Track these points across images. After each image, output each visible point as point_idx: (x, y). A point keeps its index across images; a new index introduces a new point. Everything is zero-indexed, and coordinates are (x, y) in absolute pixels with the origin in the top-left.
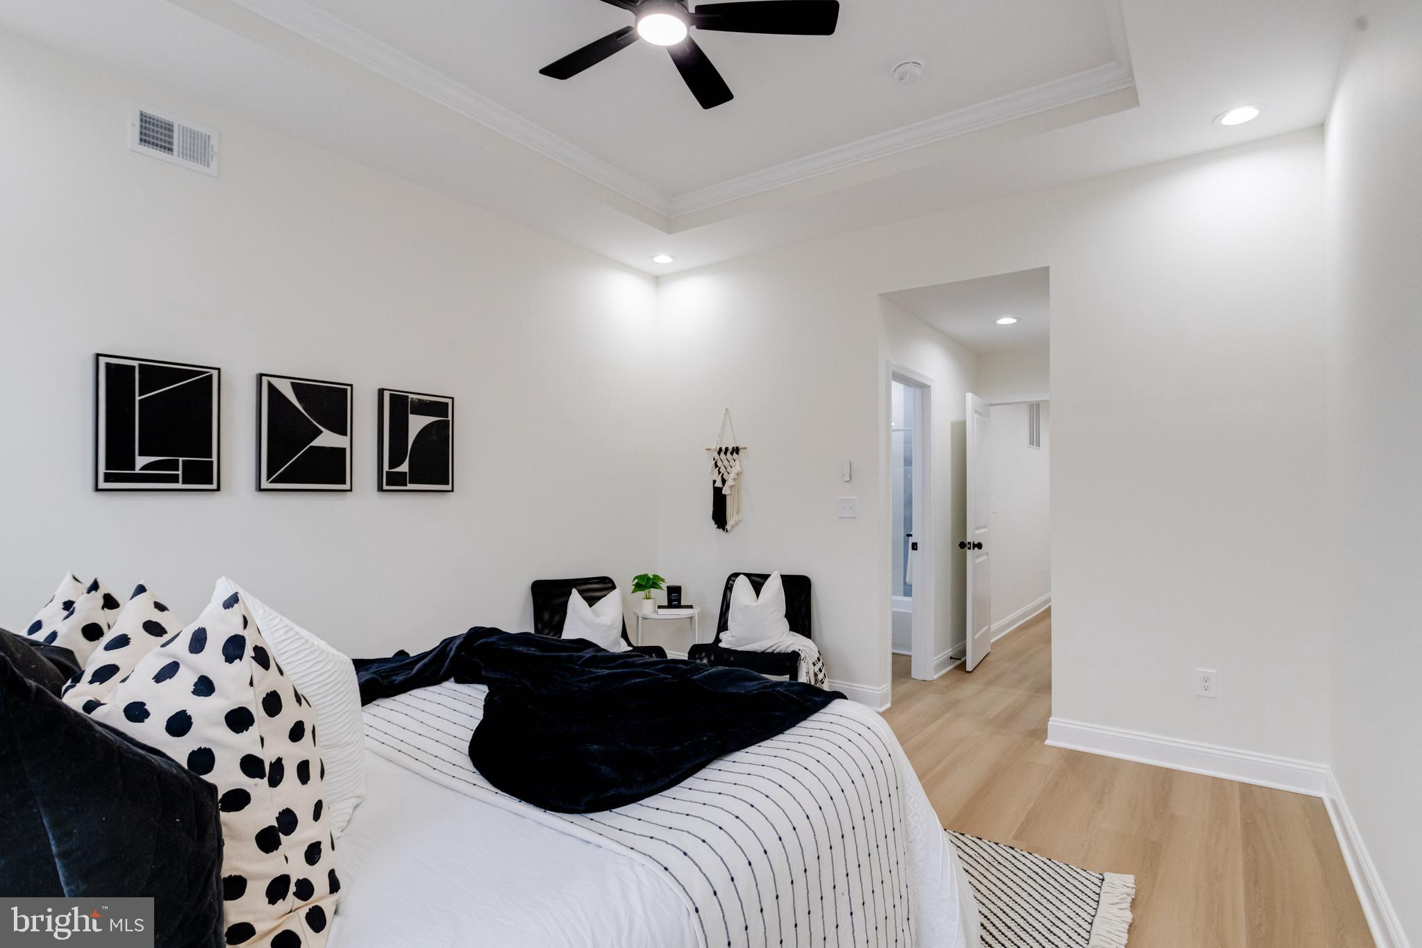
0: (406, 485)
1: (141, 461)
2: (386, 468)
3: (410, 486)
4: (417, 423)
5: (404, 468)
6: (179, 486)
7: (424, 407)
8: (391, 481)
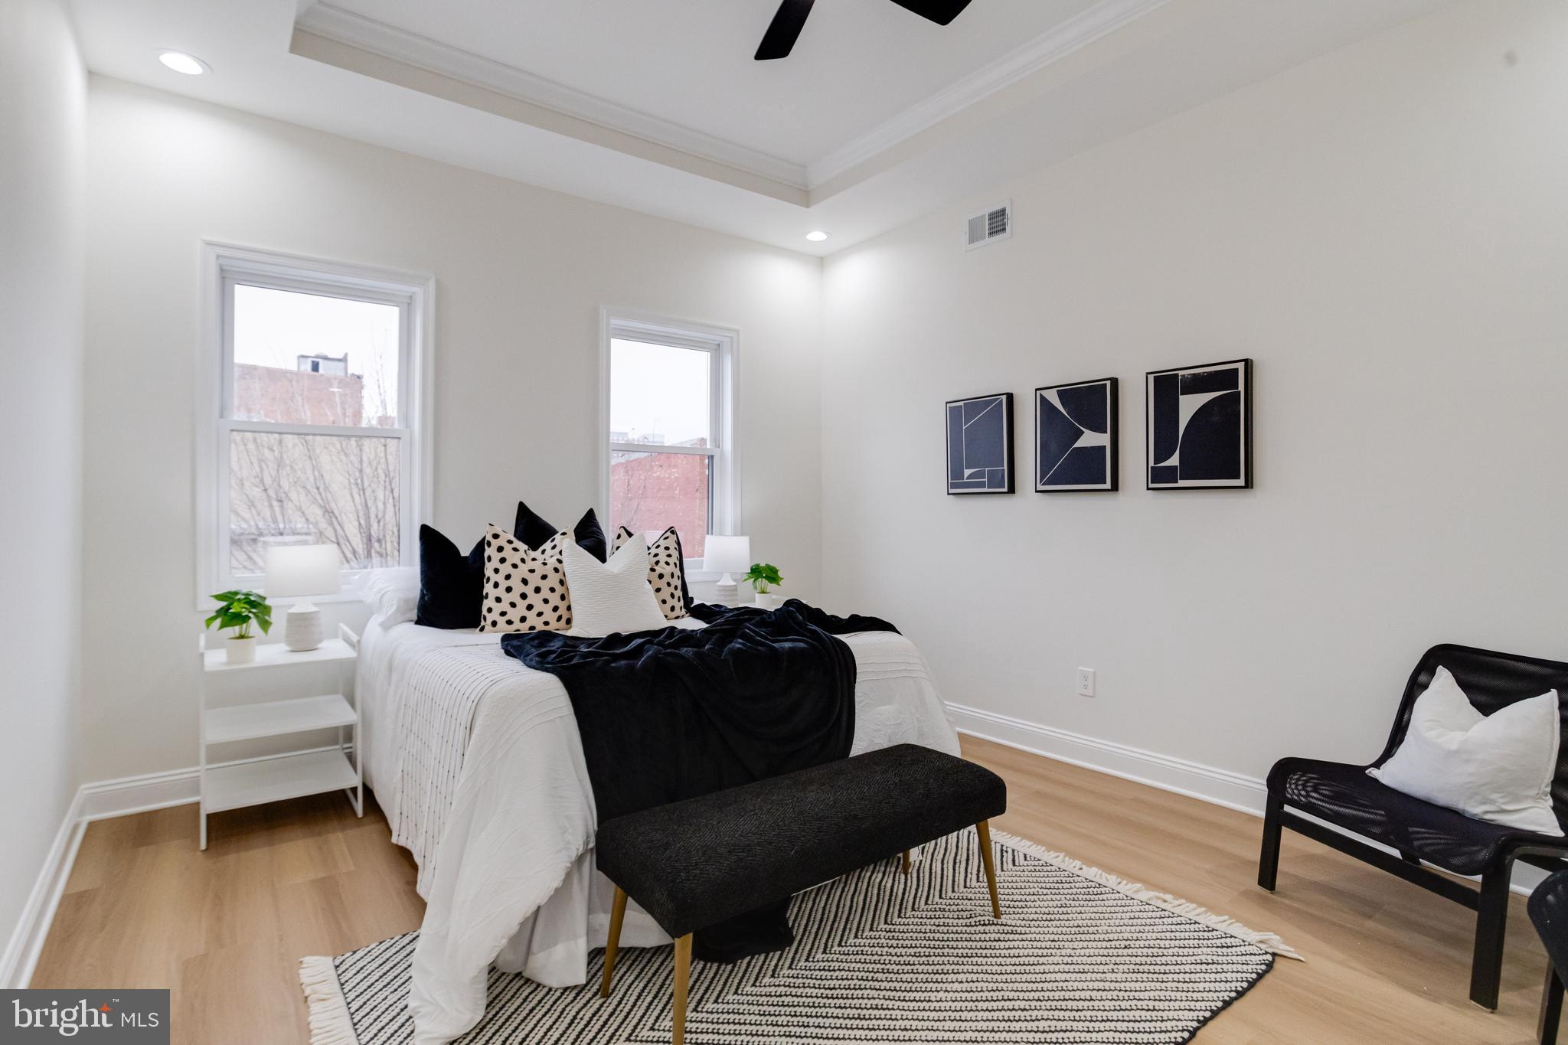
0: (1177, 482)
1: (967, 472)
2: (1151, 463)
3: (1182, 483)
4: (1189, 405)
5: (1174, 461)
6: (985, 490)
7: (1198, 383)
8: (1160, 477)
